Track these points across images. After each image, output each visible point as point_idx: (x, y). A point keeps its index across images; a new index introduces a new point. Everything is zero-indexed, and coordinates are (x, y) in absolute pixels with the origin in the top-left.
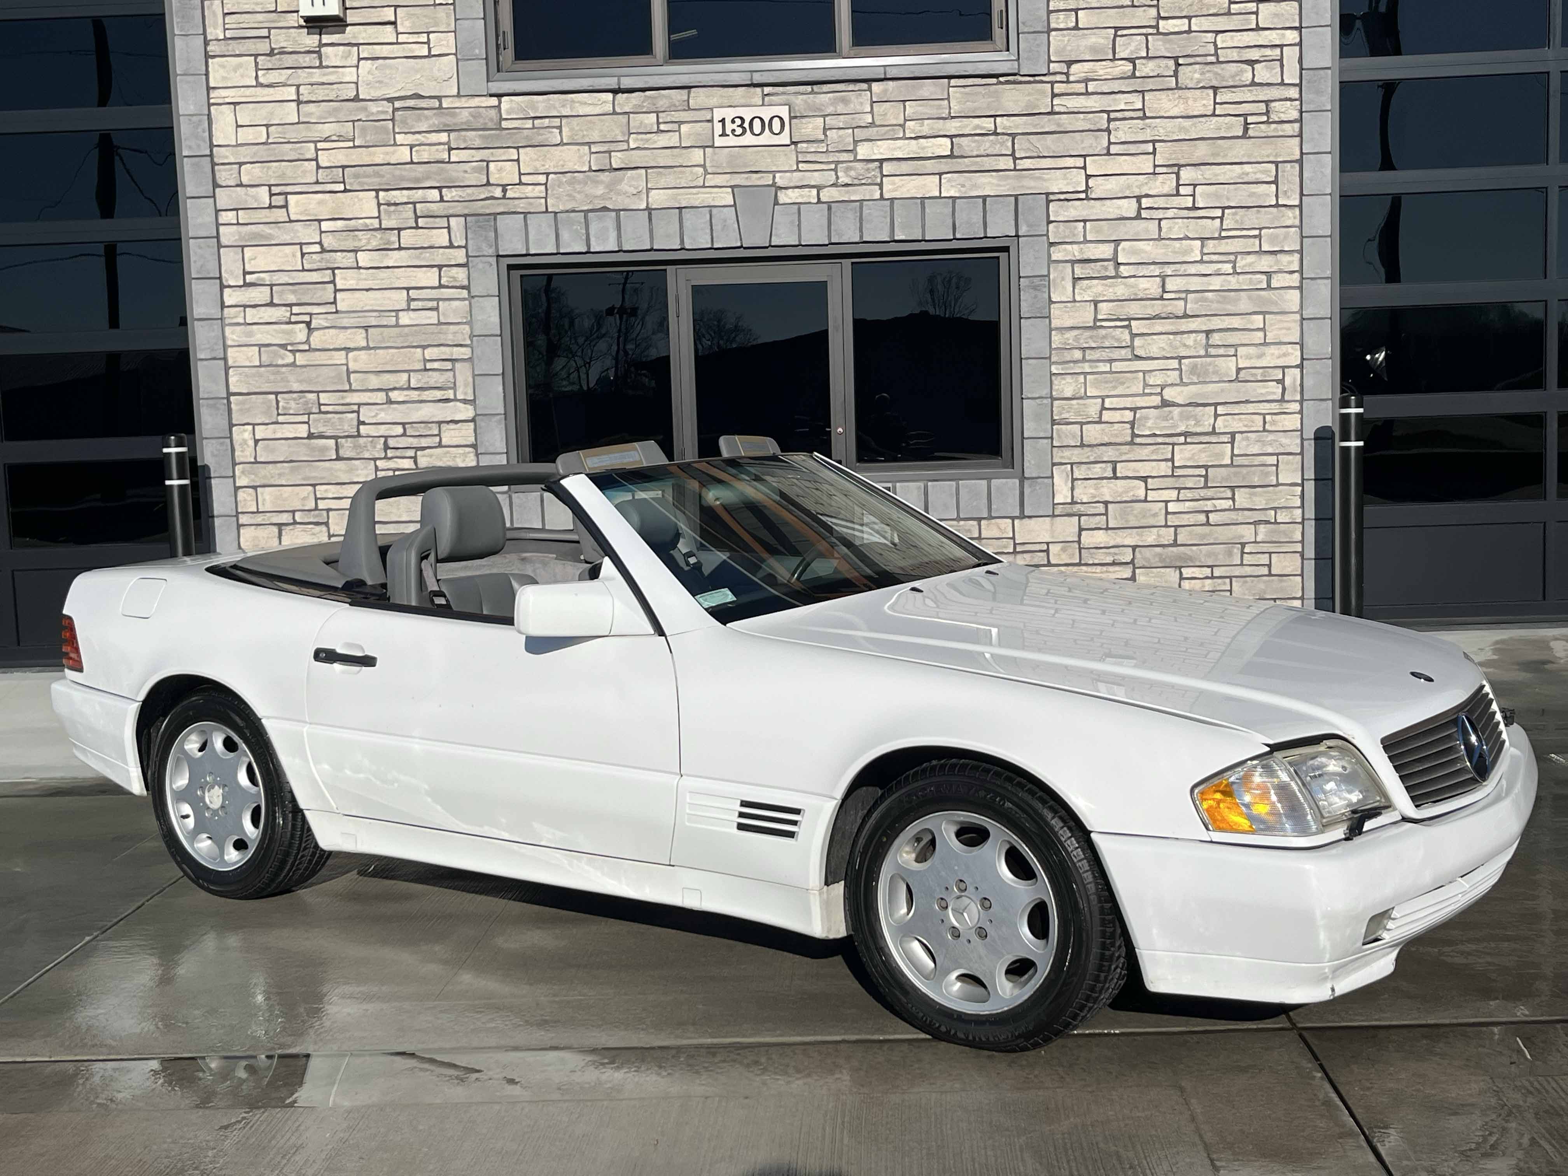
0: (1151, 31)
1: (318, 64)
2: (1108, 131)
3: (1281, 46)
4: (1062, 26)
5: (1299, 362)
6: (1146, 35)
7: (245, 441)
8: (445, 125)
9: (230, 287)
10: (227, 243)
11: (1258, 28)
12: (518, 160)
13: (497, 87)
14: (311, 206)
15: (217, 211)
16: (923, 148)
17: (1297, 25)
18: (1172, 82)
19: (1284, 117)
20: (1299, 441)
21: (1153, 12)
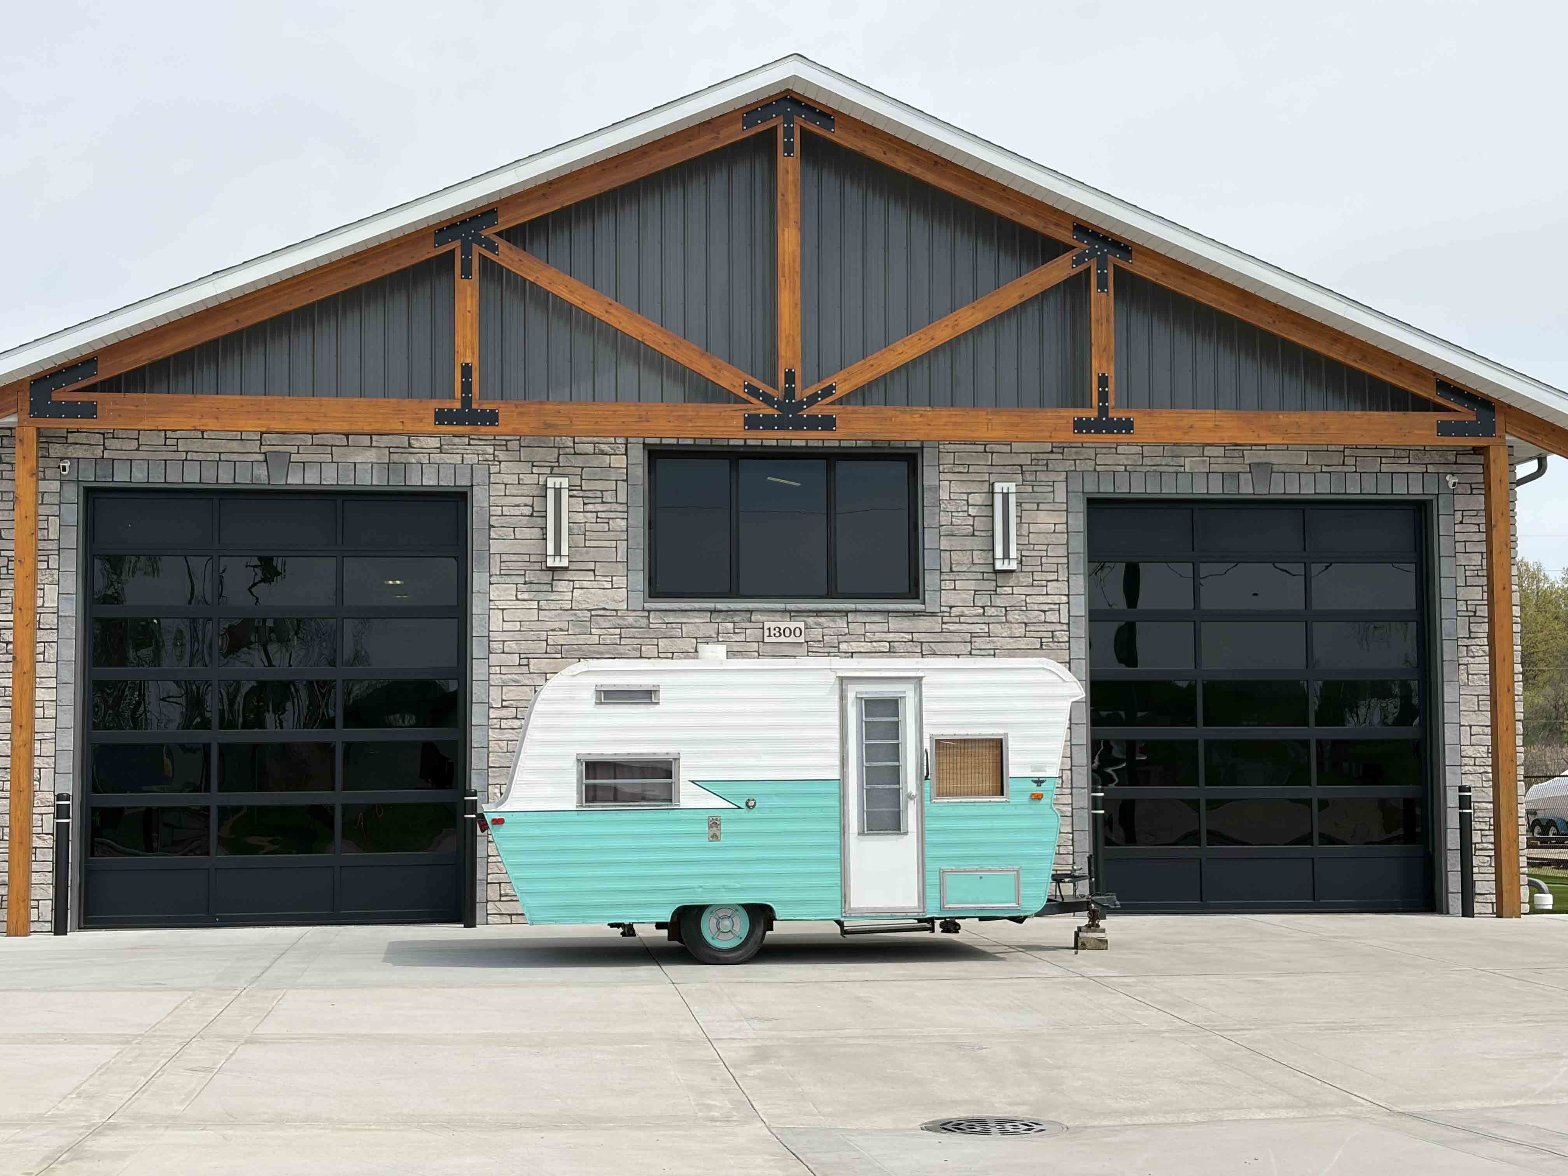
0: (992, 593)
1: (550, 590)
2: (971, 642)
3: (1059, 604)
4: (947, 588)
5: (1069, 768)
6: (990, 595)
7: (495, 793)
8: (619, 624)
9: (493, 708)
10: (493, 684)
11: (1047, 594)
12: (658, 645)
13: (647, 606)
14: (542, 666)
15: (489, 666)
16: (874, 647)
17: (1067, 593)
18: (1004, 619)
19: (1061, 640)
20: (1070, 809)
21: (994, 583)
